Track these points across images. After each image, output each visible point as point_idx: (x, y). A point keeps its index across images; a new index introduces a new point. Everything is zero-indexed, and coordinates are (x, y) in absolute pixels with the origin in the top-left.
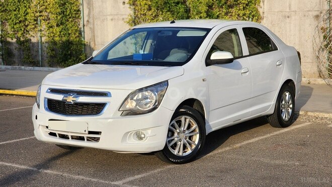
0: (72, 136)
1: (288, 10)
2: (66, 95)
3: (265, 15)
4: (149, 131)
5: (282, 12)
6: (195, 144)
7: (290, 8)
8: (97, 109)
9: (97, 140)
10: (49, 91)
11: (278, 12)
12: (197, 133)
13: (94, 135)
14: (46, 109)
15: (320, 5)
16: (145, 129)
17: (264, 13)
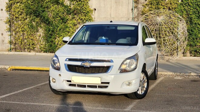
0: (88, 86)
1: (109, 17)
2: (83, 62)
3: (95, 20)
4: (134, 81)
5: (105, 18)
6: (145, 88)
7: (110, 16)
8: (106, 69)
9: (106, 87)
10: (67, 60)
11: (103, 18)
12: (146, 82)
13: (105, 84)
14: (68, 71)
15: (128, 15)
16: (132, 80)
17: (95, 18)
